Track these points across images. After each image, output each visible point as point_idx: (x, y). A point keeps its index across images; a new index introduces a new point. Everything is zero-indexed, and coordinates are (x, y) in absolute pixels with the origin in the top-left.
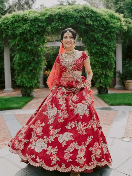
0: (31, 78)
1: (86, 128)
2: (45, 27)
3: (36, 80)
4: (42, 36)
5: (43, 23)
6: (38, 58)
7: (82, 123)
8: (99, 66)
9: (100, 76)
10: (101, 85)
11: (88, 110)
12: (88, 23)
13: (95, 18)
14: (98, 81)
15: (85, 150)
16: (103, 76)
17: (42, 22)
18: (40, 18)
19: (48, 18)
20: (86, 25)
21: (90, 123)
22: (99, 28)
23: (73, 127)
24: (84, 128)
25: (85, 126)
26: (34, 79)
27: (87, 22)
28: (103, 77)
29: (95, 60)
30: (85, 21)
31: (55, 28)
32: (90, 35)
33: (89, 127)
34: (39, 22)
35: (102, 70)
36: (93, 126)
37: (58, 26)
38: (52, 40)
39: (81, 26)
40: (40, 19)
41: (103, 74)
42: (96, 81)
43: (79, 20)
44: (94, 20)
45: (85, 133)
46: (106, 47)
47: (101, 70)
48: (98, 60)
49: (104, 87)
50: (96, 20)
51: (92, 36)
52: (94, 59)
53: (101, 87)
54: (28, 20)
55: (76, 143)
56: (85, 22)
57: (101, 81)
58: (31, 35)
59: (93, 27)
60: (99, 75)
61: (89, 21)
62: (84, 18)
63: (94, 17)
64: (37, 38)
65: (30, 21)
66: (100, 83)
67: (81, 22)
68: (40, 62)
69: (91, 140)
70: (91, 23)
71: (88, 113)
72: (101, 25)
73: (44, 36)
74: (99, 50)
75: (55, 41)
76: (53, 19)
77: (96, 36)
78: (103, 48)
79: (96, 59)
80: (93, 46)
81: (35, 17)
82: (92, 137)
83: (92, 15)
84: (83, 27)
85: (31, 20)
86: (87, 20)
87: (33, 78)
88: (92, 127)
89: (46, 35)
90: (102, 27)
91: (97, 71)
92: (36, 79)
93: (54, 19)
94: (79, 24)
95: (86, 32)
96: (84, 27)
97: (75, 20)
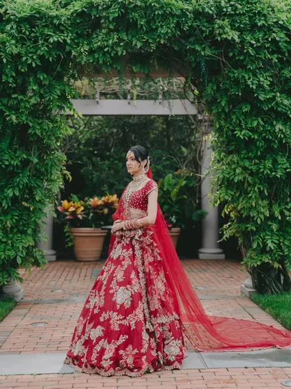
0: (12, 228)
1: (121, 322)
2: (68, 48)
3: (30, 238)
4: (59, 77)
5: (62, 32)
6: (40, 158)
7: (118, 315)
8: (259, 189)
9: (263, 227)
10: (266, 259)
11: (131, 299)
12: (224, 36)
13: (246, 20)
14: (255, 246)
15: (113, 351)
16: (275, 227)
17: (58, 28)
18: (54, 13)
19: (81, 14)
20: (215, 44)
21: (128, 318)
22: (262, 56)
23: (106, 318)
24: (119, 322)
25: (120, 320)
26: (24, 232)
27: (220, 34)
28: (272, 231)
29: (245, 168)
30: (213, 28)
31: (104, 54)
32: (229, 78)
33: (125, 322)
34: (47, 26)
35: (270, 205)
36: (131, 323)
37: (117, 44)
38: (90, 92)
39: (198, 48)
40: (53, 18)
41: (272, 218)
42: (248, 246)
43: (191, 27)
44: (245, 24)
45: (117, 329)
46: (285, 124)
47: (266, 202)
48: (254, 168)
49: (276, 265)
50: (253, 28)
51: (237, 82)
52: (241, 164)
53: (265, 267)
54: (9, 21)
55: (106, 341)
56: (212, 32)
57: (265, 245)
58: (18, 72)
59: (241, 53)
60: (259, 222)
61: (227, 29)
62: (210, 19)
63: (244, 14)
64: (41, 85)
65: (16, 22)
66: (263, 250)
67: (198, 32)
68: (47, 170)
69: (124, 340)
70: (234, 35)
71: (130, 303)
72: (267, 45)
73: (65, 79)
74: (260, 134)
75: (97, 96)
76: (100, 18)
77: (249, 83)
78: (273, 126)
79: (247, 164)
80: (237, 118)
81: (32, 8)
82: (127, 337)
83: (236, 8)
84: (204, 49)
85: (21, 21)
86: (221, 27)
87: (19, 229)
88: (129, 324)
89: (73, 76)
90: (272, 53)
91: (251, 208)
92: (30, 231)
93: (102, 21)
94: (192, 39)
95: (214, 68)
96: (208, 52)
97: (178, 25)
